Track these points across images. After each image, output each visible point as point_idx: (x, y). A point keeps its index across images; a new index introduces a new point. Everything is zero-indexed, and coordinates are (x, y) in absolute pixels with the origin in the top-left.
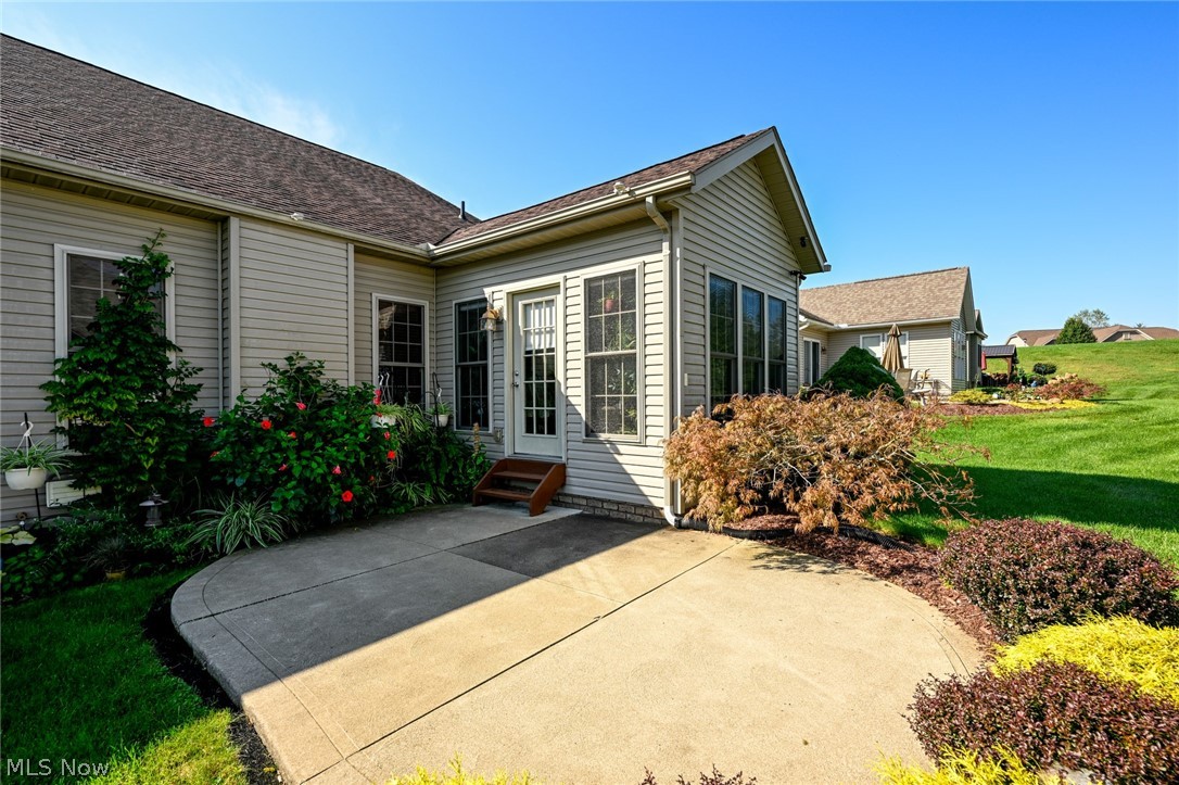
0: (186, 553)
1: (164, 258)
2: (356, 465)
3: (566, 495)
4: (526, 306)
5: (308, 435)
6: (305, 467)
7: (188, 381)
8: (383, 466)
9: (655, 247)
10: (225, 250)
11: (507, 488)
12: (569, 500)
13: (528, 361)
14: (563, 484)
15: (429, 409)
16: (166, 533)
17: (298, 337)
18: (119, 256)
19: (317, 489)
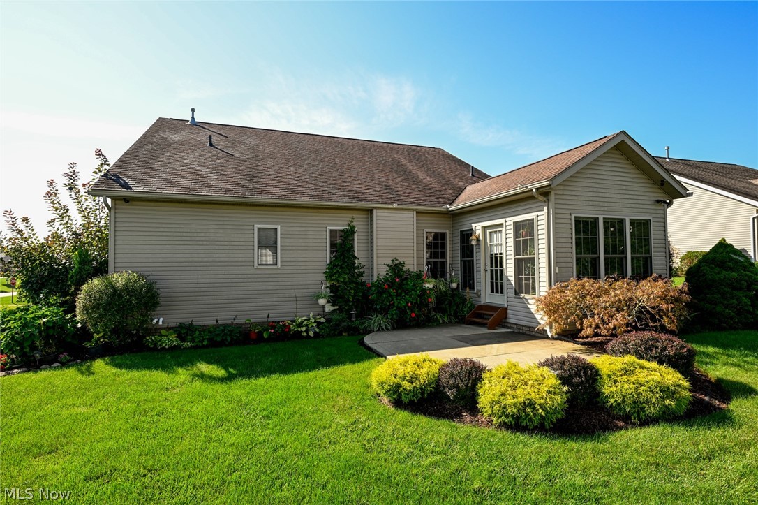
0: (363, 330)
1: (354, 227)
2: (416, 303)
3: (508, 323)
4: (490, 233)
5: (399, 291)
6: (399, 303)
7: (361, 270)
8: (427, 305)
9: (541, 208)
10: (372, 221)
11: (483, 318)
12: (509, 325)
13: (492, 258)
14: (506, 318)
15: (449, 280)
16: (358, 322)
17: (396, 252)
18: (342, 228)
19: (402, 311)
